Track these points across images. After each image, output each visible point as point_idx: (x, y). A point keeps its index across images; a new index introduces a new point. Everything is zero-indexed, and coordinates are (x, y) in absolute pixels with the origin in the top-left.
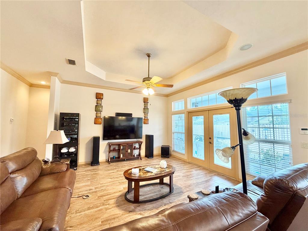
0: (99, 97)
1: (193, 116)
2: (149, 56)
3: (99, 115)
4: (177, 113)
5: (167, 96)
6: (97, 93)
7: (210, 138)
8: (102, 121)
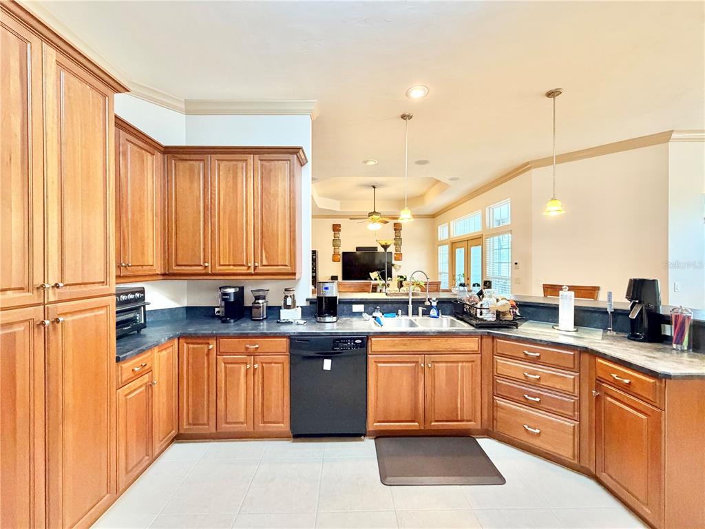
0: (336, 228)
1: (456, 247)
2: (374, 187)
3: (337, 251)
4: (442, 243)
5: (433, 216)
6: (334, 225)
7: (468, 279)
8: (341, 257)
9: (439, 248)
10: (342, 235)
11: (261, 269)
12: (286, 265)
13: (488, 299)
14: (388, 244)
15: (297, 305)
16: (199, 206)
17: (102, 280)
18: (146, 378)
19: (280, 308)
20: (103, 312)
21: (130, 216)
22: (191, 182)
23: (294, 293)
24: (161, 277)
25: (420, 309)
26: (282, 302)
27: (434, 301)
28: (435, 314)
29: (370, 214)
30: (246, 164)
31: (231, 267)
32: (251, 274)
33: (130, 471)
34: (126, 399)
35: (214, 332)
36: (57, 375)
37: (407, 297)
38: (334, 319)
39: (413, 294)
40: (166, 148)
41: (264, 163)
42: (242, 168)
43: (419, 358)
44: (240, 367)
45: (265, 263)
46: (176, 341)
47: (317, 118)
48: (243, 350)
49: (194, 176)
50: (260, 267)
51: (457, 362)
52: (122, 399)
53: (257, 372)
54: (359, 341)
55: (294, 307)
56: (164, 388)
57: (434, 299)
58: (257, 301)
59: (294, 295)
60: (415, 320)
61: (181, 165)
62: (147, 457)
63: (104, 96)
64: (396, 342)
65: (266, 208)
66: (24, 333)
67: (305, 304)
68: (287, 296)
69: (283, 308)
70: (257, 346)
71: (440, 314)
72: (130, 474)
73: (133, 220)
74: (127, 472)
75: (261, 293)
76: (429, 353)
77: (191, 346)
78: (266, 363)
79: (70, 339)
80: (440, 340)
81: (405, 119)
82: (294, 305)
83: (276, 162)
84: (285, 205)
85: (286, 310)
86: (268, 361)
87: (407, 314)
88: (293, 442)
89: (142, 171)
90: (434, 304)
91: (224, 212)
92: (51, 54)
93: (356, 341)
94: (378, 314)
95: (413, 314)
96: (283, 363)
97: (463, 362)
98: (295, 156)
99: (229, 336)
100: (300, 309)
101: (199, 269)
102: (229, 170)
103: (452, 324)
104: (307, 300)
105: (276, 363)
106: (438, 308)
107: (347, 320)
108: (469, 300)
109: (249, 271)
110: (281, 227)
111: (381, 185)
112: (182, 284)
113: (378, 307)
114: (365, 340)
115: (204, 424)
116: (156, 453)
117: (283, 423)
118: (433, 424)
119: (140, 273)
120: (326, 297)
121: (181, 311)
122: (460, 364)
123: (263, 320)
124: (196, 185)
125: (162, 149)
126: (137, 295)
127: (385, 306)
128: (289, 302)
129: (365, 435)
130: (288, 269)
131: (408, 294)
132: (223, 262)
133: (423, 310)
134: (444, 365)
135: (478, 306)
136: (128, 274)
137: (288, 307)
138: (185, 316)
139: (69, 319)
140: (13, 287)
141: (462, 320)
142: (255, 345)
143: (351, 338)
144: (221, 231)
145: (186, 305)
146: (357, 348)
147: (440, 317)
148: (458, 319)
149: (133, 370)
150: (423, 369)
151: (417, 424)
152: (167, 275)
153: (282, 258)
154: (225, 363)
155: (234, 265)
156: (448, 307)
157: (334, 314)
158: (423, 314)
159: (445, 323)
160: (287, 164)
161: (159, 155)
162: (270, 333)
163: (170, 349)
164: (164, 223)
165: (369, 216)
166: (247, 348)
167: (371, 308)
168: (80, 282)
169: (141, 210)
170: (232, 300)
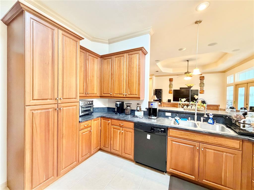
0: (171, 80)
1: (239, 88)
2: (188, 61)
3: (171, 89)
4: (230, 85)
5: (224, 72)
6: (170, 79)
7: (247, 104)
8: (173, 92)
9: (228, 88)
10: (173, 83)
11: (128, 96)
12: (136, 94)
13: (250, 119)
14: (191, 86)
15: (142, 110)
16: (109, 74)
17: (75, 98)
18: (89, 129)
19: (135, 111)
20: (75, 107)
21: (89, 78)
22: (108, 66)
23: (141, 105)
24: (100, 97)
25: (202, 118)
26: (136, 109)
27: (211, 115)
28: (212, 122)
29: (186, 73)
30: (124, 57)
31: (118, 95)
32: (124, 97)
33: (83, 156)
34: (82, 134)
35: (110, 117)
36: (61, 124)
37: (194, 112)
38: (155, 118)
39: (198, 110)
40: (101, 56)
41: (130, 56)
42: (122, 59)
43: (197, 144)
44: (118, 131)
45: (129, 93)
46: (100, 118)
47: (153, 34)
48: (119, 125)
49: (108, 64)
50: (127, 95)
51: (223, 152)
52: (80, 134)
53: (123, 133)
54: (163, 130)
55: (140, 111)
56: (95, 133)
57: (211, 114)
58: (127, 107)
59: (140, 106)
60: (198, 124)
61: (105, 61)
62: (89, 154)
63: (77, 41)
64: (182, 133)
65: (130, 73)
66: (52, 111)
67: (145, 110)
68: (138, 107)
69: (136, 111)
70: (123, 124)
71: (215, 123)
72: (83, 157)
73: (90, 79)
74: (82, 157)
75: (129, 105)
76: (203, 142)
77: (104, 121)
78: (126, 131)
79: (65, 114)
80: (210, 137)
81: (198, 23)
82: (140, 110)
83: (134, 55)
84: (136, 71)
85: (137, 112)
86: (127, 131)
87: (194, 120)
88: (135, 164)
89: (94, 64)
90: (211, 117)
91: (117, 75)
92: (61, 32)
93: (162, 129)
94: (177, 118)
95: (197, 120)
96: (132, 132)
97: (227, 153)
98: (141, 51)
99: (114, 119)
100: (143, 112)
101: (109, 95)
102: (118, 60)
103: (223, 129)
104: (146, 108)
105: (129, 132)
106: (213, 119)
107: (161, 119)
108: (236, 117)
109: (124, 96)
110: (135, 79)
111: (192, 60)
112: (107, 100)
113: (177, 115)
114: (166, 130)
115: (107, 148)
116: (92, 153)
117: (131, 155)
118: (204, 180)
119: (92, 96)
120: (152, 108)
121: (106, 109)
122: (225, 153)
123: (129, 114)
124: (109, 67)
125: (100, 57)
126: (91, 103)
127: (182, 115)
128: (138, 109)
129: (166, 172)
130: (137, 96)
131: (194, 110)
132: (116, 93)
133: (203, 119)
134: (213, 151)
135: (242, 121)
136: (88, 96)
137: (138, 111)
138: (107, 110)
139: (65, 108)
140: (49, 98)
141: (229, 128)
142: (122, 124)
143: (160, 127)
144: (116, 82)
145: (107, 107)
146: (162, 132)
147: (215, 124)
148: (228, 127)
149: (84, 126)
150: (199, 150)
151: (194, 177)
152: (101, 97)
153: (135, 92)
154: (113, 128)
155: (119, 94)
156: (222, 120)
157: (156, 116)
158: (204, 121)
159: (217, 128)
160: (137, 55)
161: (99, 59)
162: (128, 120)
163: (98, 121)
164: (101, 80)
165: (185, 74)
166: (120, 124)
167: (174, 115)
168: (68, 98)
169: (93, 76)
170: (119, 106)
